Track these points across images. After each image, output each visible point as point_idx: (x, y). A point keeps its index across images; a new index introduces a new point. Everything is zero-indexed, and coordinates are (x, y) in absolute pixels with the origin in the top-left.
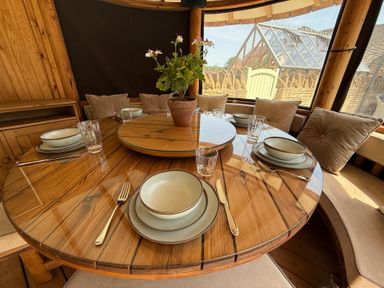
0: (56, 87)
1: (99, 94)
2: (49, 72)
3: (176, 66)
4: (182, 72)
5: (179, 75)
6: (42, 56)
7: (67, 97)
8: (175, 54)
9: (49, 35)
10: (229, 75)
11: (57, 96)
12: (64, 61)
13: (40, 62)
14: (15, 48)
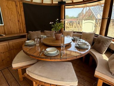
0: (21, 29)
1: (32, 31)
2: (20, 25)
3: (57, 26)
4: (58, 27)
5: (57, 28)
6: (19, 21)
7: (24, 32)
8: (56, 23)
9: (21, 15)
10: (75, 23)
11: (21, 32)
12: (24, 22)
13: (18, 23)
14: (13, 19)
